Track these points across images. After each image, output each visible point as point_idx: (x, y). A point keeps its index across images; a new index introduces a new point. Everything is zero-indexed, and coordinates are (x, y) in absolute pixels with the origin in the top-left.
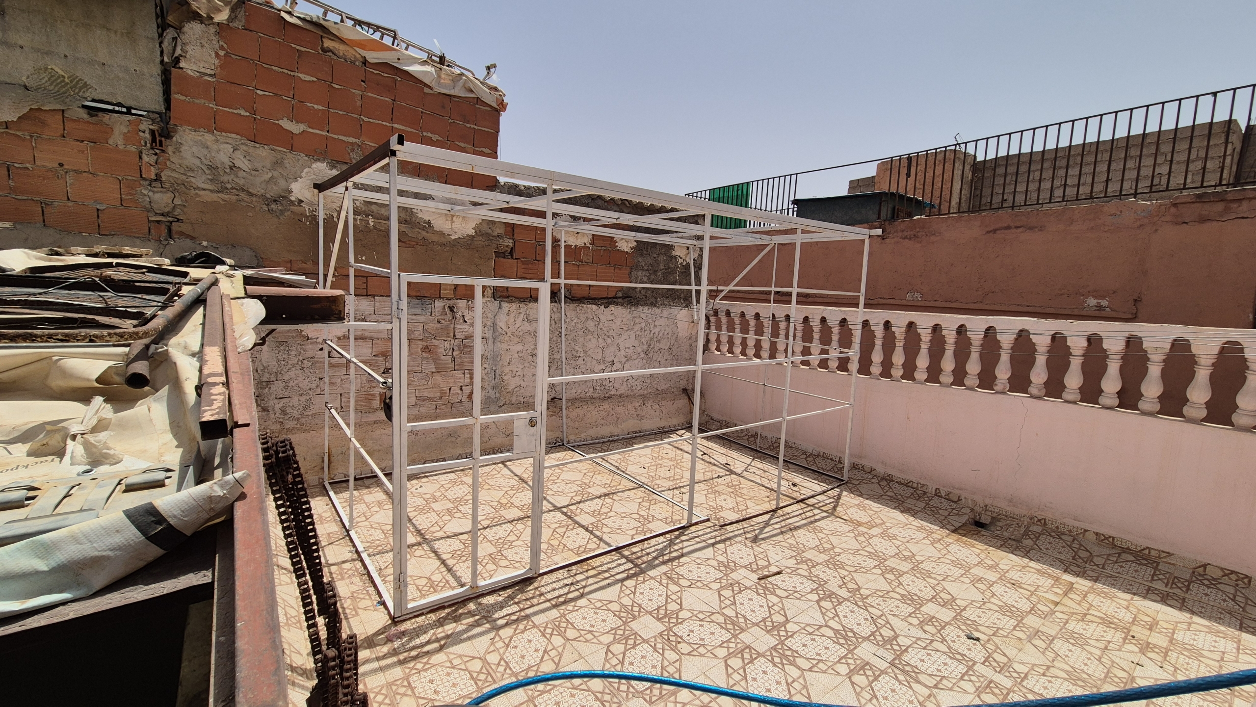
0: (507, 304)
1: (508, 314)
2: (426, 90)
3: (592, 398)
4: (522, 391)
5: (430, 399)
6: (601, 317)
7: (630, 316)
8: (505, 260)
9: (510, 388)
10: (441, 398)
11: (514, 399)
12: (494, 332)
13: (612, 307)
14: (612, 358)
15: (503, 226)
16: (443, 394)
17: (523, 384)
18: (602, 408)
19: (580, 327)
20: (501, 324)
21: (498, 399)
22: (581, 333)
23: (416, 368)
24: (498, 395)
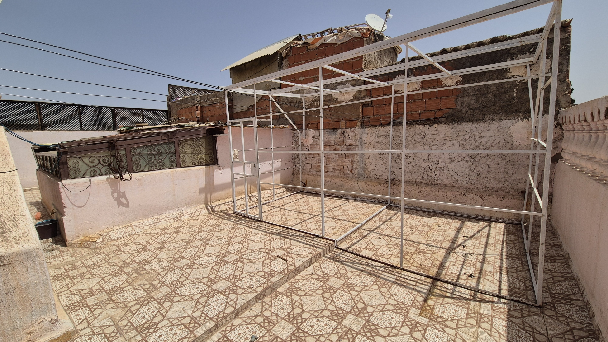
0: (367, 129)
1: (367, 134)
2: (336, 46)
3: (421, 183)
4: (375, 172)
5: (337, 170)
6: (427, 132)
7: (452, 131)
8: (367, 108)
9: (370, 170)
10: (340, 170)
11: (371, 176)
12: (361, 142)
13: (436, 125)
14: (438, 159)
15: (366, 92)
16: (341, 168)
17: (376, 169)
18: (424, 189)
19: (410, 139)
20: (364, 139)
21: (363, 174)
22: (411, 143)
23: (332, 157)
24: (363, 172)
